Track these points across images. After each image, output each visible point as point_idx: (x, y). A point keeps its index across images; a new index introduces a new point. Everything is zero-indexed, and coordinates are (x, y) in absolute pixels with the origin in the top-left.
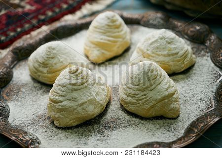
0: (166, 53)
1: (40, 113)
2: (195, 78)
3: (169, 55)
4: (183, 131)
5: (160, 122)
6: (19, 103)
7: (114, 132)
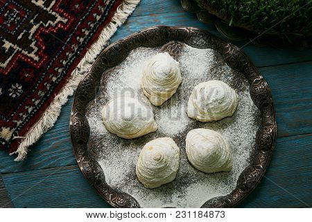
0: (218, 112)
1: (128, 172)
2: (239, 120)
3: (220, 112)
4: (236, 184)
5: (219, 175)
6: (108, 161)
7: (188, 188)
